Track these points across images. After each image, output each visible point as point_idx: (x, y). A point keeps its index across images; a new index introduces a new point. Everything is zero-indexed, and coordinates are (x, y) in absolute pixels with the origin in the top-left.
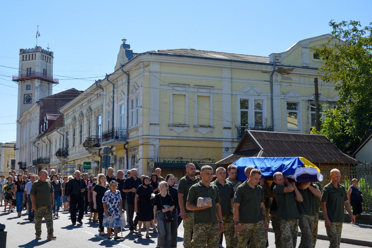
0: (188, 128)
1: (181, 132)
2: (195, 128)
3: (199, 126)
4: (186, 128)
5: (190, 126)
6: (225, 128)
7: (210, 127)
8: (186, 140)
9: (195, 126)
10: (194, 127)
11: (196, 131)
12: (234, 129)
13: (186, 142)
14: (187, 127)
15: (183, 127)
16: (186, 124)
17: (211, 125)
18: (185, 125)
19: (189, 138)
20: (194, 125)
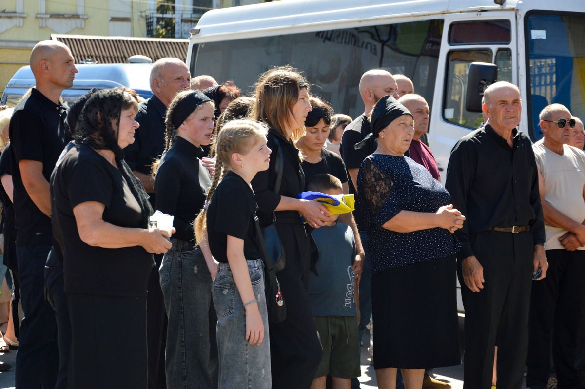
0: (22, 20)
1: (4, 30)
2: (40, 20)
3: (49, 16)
4: (16, 22)
5: (25, 15)
6: (114, 19)
7: (75, 16)
8: (19, 49)
9: (38, 16)
10: (36, 17)
11: (41, 28)
12: (139, 20)
13: (18, 52)
14: (18, 19)
15: (10, 17)
16: (17, 11)
17: (79, 13)
18: (15, 12)
19: (24, 45)
20: (38, 14)
